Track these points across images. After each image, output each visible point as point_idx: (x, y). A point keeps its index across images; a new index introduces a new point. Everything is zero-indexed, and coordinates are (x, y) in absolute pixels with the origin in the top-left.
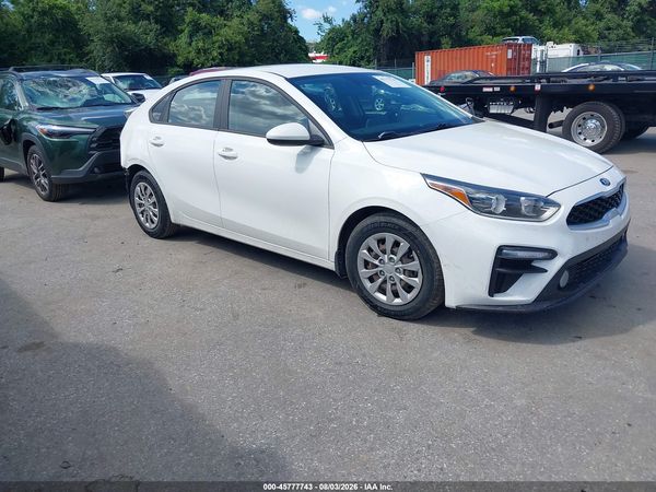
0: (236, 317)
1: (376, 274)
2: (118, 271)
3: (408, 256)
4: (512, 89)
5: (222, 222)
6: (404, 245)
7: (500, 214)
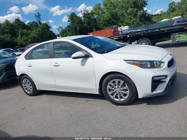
0: (71, 116)
1: (114, 92)
2: (23, 109)
3: (124, 85)
4: (121, 38)
5: (56, 86)
6: (122, 82)
7: (150, 68)
